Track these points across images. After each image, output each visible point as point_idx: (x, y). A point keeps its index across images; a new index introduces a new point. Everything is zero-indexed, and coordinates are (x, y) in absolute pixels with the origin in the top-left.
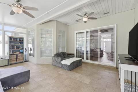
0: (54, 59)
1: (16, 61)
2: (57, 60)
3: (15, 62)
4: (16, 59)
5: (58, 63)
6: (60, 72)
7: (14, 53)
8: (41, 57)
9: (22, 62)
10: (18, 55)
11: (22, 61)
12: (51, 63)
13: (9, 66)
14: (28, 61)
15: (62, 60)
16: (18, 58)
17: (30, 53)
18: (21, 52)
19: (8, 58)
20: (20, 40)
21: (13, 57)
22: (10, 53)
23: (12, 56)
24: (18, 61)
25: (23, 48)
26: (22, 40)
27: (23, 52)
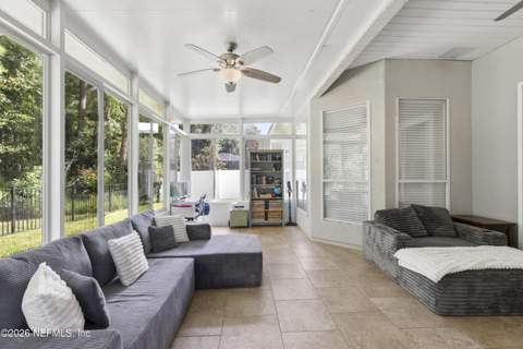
0: (370, 232)
1: (266, 219)
2: (378, 240)
3: (262, 221)
4: (266, 213)
5: (383, 255)
6: (376, 301)
7: (262, 196)
8: (325, 216)
9: (280, 225)
10: (271, 203)
11: (279, 221)
12: (361, 249)
13: (249, 230)
14: (295, 225)
15: (401, 244)
16: (270, 209)
17: (300, 197)
18: (277, 195)
19: (247, 208)
20: (274, 159)
21: (259, 206)
22: (252, 195)
23: (257, 203)
24: (270, 221)
25: (281, 183)
26: (280, 159)
27: (281, 195)
